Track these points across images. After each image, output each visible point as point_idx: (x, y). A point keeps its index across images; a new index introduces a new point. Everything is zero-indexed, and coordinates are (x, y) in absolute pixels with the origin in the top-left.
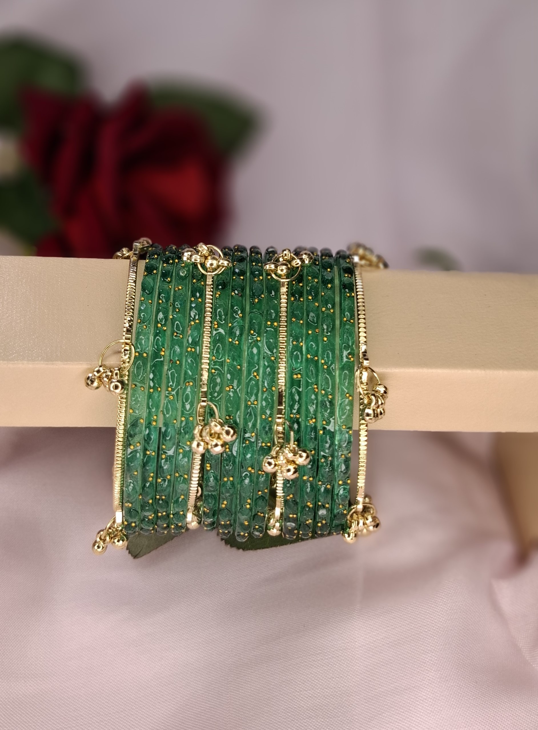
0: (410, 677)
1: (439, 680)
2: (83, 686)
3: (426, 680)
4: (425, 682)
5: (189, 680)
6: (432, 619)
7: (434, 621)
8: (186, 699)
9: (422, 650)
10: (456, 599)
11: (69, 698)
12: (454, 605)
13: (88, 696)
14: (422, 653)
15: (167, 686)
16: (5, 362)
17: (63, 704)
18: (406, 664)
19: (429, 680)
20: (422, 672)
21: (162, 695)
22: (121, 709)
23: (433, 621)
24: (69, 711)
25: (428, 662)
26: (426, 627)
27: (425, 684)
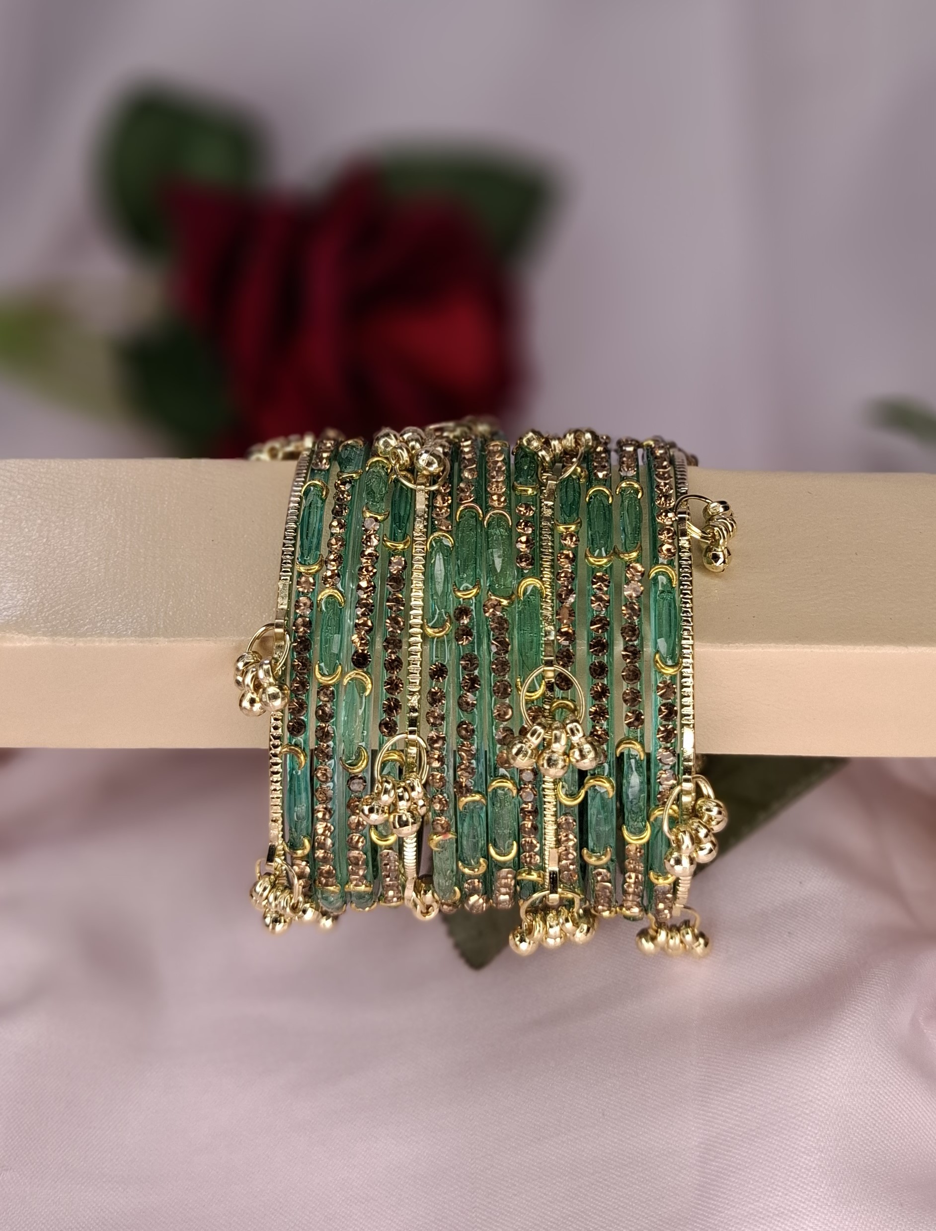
0: (783, 1193)
1: (834, 1201)
3: (812, 1200)
4: (811, 1204)
6: (817, 1092)
7: (821, 1096)
9: (802, 1146)
10: (858, 1058)
12: (854, 1068)
14: (804, 1153)
16: (72, 639)
18: (776, 1169)
19: (819, 1200)
20: (805, 1187)
23: (818, 1095)
25: (814, 1168)
26: (806, 1106)
27: (812, 1207)
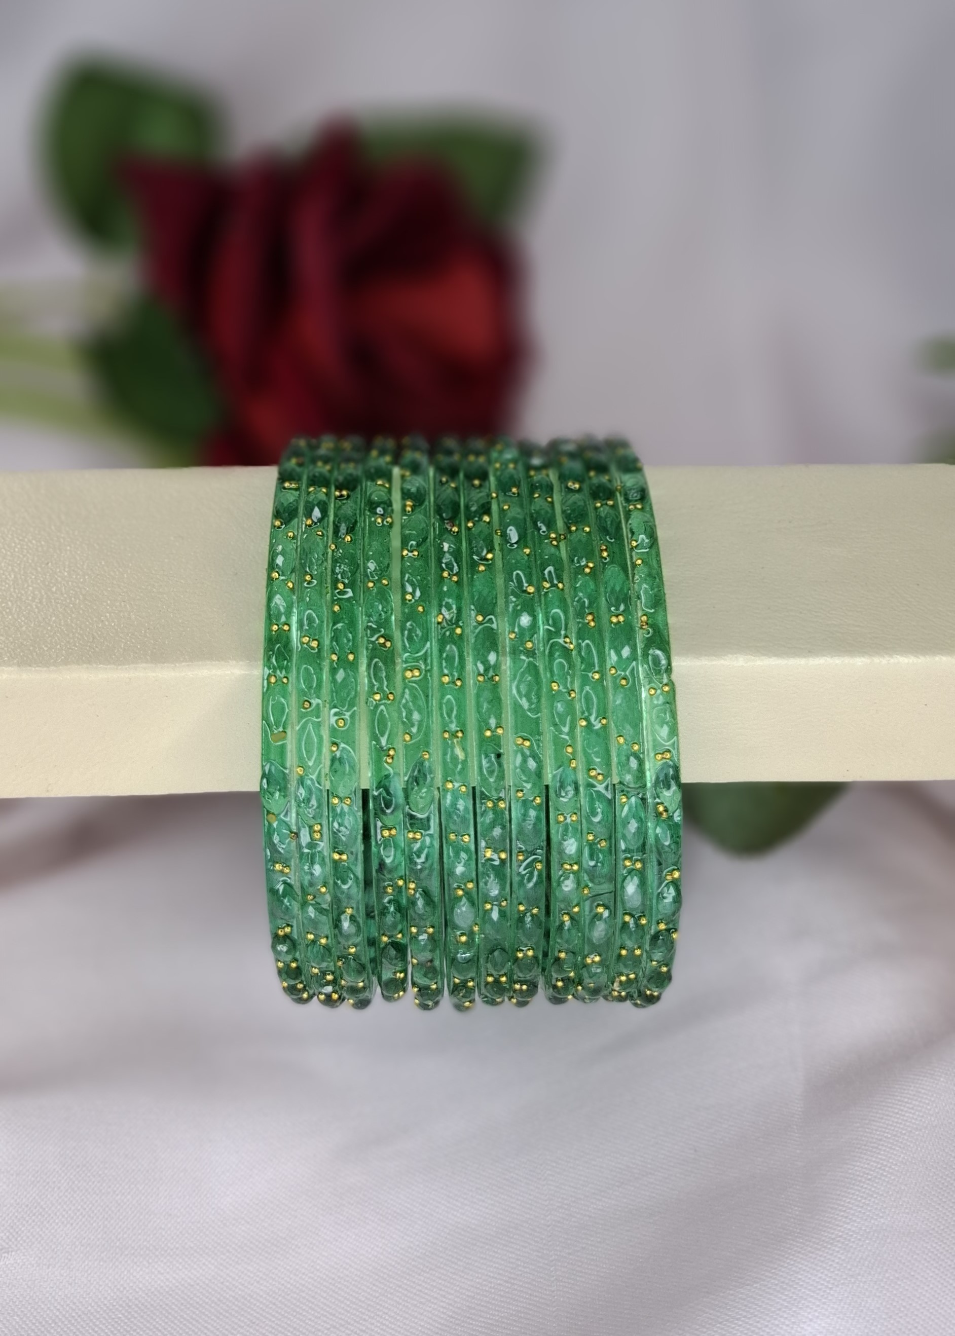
2: (264, 1277)
5: (470, 1259)
8: (468, 1296)
11: (237, 1299)
13: (274, 1298)
15: (428, 1273)
17: (227, 1311)
21: (420, 1291)
22: (340, 1321)
24: (239, 1326)
